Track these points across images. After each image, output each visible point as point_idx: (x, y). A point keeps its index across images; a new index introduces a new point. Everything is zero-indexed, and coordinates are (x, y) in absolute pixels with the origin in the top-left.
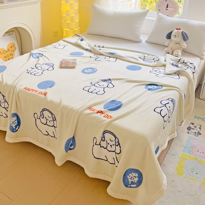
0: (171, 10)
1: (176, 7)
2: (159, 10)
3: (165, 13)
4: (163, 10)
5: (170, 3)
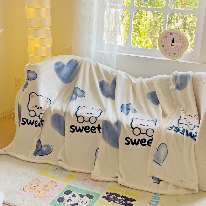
0: (178, 46)
1: (185, 42)
2: (163, 46)
3: (171, 50)
4: (168, 46)
5: (177, 37)
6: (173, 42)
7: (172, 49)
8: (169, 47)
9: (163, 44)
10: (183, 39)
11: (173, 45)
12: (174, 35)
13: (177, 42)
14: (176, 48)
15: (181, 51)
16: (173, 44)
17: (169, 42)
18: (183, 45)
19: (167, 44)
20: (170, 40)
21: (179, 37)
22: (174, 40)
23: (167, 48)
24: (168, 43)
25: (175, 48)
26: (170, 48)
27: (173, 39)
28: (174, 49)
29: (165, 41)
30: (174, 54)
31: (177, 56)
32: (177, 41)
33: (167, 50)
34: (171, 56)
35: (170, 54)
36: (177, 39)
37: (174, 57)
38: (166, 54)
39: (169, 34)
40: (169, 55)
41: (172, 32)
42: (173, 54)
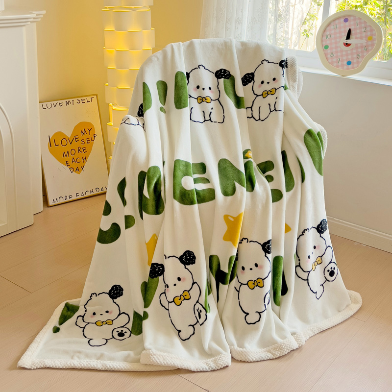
0: (359, 45)
1: (374, 37)
2: (326, 47)
3: (342, 56)
4: (336, 47)
5: (358, 26)
6: (348, 37)
7: (344, 53)
8: (339, 49)
9: (328, 42)
10: (372, 30)
11: (347, 45)
12: (352, 23)
13: (356, 38)
14: (354, 51)
15: (363, 57)
16: (349, 41)
17: (341, 37)
18: (370, 43)
19: (336, 43)
20: (343, 34)
21: (363, 25)
22: (352, 32)
23: (334, 50)
24: (338, 40)
25: (352, 49)
26: (342, 51)
27: (350, 31)
28: (349, 52)
29: (333, 36)
30: (349, 63)
31: (353, 68)
32: (359, 36)
33: (335, 55)
34: (340, 68)
35: (340, 63)
36: (358, 31)
37: (348, 69)
38: (332, 63)
39: (342, 20)
40: (337, 66)
41: (350, 16)
42: (345, 63)
